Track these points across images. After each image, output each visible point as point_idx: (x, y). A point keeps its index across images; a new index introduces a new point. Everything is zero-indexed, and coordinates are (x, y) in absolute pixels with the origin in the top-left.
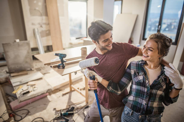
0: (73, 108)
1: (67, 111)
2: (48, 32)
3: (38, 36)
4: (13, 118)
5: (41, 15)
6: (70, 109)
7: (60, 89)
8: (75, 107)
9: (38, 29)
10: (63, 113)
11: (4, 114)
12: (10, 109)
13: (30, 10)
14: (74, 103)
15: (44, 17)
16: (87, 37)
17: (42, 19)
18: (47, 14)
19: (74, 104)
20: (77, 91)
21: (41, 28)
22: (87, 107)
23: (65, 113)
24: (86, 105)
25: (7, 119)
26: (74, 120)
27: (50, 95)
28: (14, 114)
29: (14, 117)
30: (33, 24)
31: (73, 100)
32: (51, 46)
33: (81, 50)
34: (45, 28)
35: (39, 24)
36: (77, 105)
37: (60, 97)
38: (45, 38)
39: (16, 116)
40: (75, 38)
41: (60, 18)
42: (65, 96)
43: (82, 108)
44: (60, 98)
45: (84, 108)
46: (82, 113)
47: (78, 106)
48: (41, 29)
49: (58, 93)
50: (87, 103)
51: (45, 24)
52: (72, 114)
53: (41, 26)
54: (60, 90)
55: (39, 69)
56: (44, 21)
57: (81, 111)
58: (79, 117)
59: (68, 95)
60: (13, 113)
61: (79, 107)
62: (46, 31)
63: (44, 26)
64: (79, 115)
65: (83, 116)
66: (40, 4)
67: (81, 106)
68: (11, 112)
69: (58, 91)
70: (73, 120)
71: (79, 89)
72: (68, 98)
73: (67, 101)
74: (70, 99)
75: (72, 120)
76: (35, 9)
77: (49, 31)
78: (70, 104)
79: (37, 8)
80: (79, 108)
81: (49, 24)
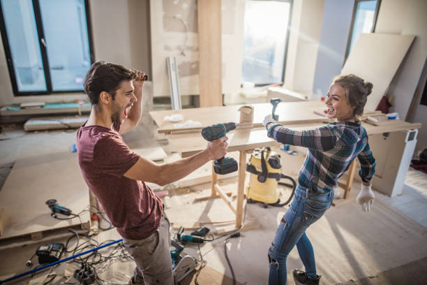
0: (207, 230)
1: (193, 234)
2: (194, 66)
3: (173, 74)
4: (96, 222)
5: (185, 30)
6: (199, 230)
7: (193, 188)
8: (212, 231)
9: (176, 59)
10: (183, 235)
11: (84, 211)
12: (95, 205)
13: (165, 17)
14: (213, 221)
15: (190, 35)
16: (281, 85)
17: (187, 38)
18: (196, 28)
19: (212, 223)
20: (225, 199)
21: (182, 57)
22: (235, 235)
23: (186, 237)
24: (234, 231)
25: (86, 221)
26: (202, 254)
27: (171, 195)
28: (100, 217)
29: (99, 221)
30: (167, 48)
31: (212, 216)
32: (198, 96)
33: (240, 112)
34: (189, 57)
35: (179, 48)
36: (217, 226)
37: (188, 203)
38: (186, 79)
39: (103, 220)
40: (254, 85)
41: (224, 37)
42: (199, 204)
43: (224, 234)
44: (187, 205)
45: (229, 236)
46: (222, 244)
47: (218, 229)
48: (180, 60)
49: (186, 196)
50: (239, 226)
51: (191, 48)
52: (201, 242)
53: (182, 54)
54: (193, 191)
55: (165, 142)
56: (190, 43)
57: (220, 240)
58: (213, 251)
59: (204, 204)
60: (99, 215)
61: (220, 230)
62: (192, 64)
63: (188, 53)
64: (214, 246)
65: (222, 250)
66: (186, 6)
67: (223, 230)
68: (96, 211)
69: (189, 191)
70: (200, 253)
71: (233, 195)
72: (203, 209)
73: (199, 214)
74: (207, 211)
75: (198, 252)
76: (174, 17)
77: (197, 63)
78: (203, 222)
79: (178, 16)
80: (219, 232)
81: (198, 50)
